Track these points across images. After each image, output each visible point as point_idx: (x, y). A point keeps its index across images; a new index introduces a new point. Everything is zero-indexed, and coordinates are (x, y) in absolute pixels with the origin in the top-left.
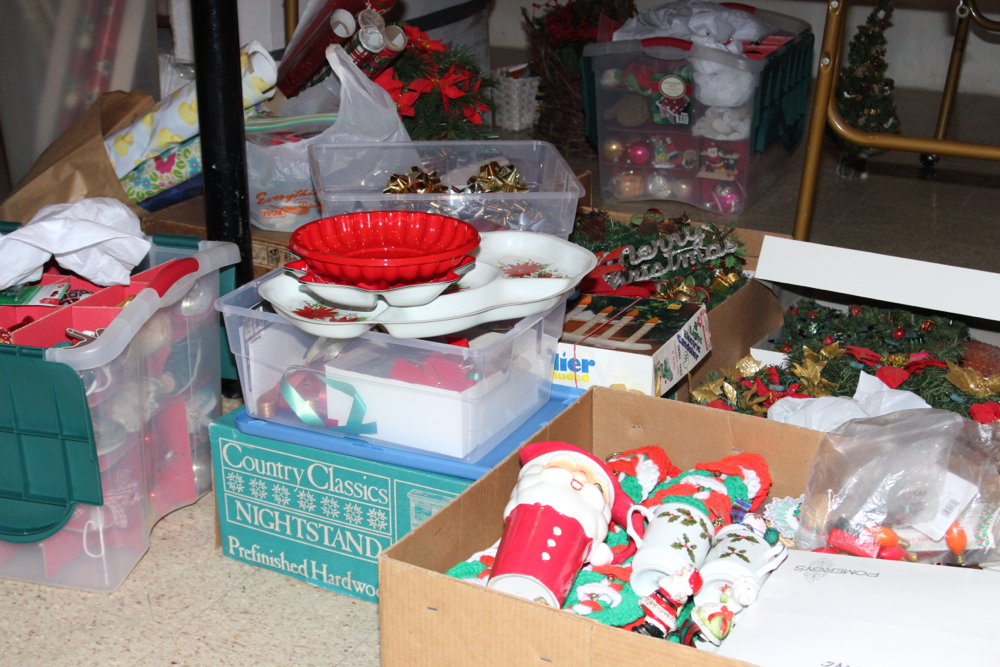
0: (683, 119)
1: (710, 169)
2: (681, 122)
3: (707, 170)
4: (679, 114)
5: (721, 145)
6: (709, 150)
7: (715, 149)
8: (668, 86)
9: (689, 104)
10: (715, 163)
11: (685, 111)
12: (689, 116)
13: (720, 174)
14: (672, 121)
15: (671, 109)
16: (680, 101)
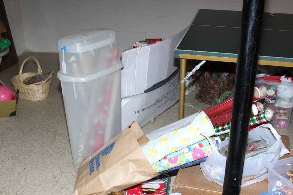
0: (273, 102)
1: (280, 116)
2: (272, 103)
3: (279, 117)
4: (271, 100)
5: (284, 109)
6: (281, 111)
7: (283, 110)
8: (269, 92)
9: (275, 98)
10: (282, 114)
11: (273, 99)
12: (275, 101)
13: (283, 117)
14: (269, 102)
15: (269, 99)
16: (272, 96)
